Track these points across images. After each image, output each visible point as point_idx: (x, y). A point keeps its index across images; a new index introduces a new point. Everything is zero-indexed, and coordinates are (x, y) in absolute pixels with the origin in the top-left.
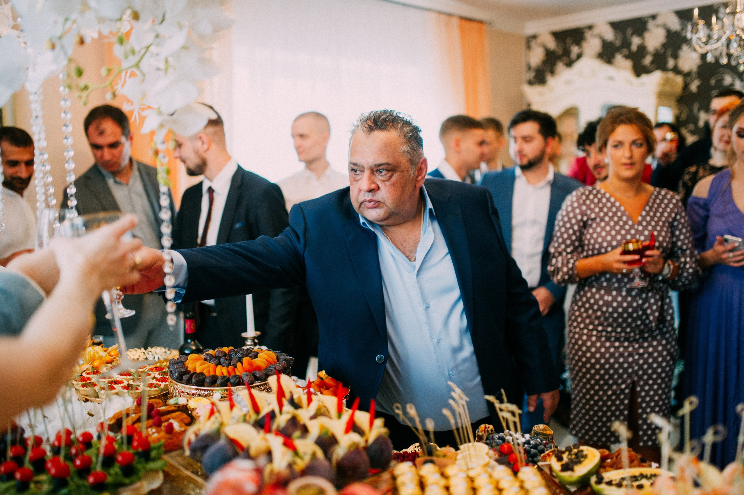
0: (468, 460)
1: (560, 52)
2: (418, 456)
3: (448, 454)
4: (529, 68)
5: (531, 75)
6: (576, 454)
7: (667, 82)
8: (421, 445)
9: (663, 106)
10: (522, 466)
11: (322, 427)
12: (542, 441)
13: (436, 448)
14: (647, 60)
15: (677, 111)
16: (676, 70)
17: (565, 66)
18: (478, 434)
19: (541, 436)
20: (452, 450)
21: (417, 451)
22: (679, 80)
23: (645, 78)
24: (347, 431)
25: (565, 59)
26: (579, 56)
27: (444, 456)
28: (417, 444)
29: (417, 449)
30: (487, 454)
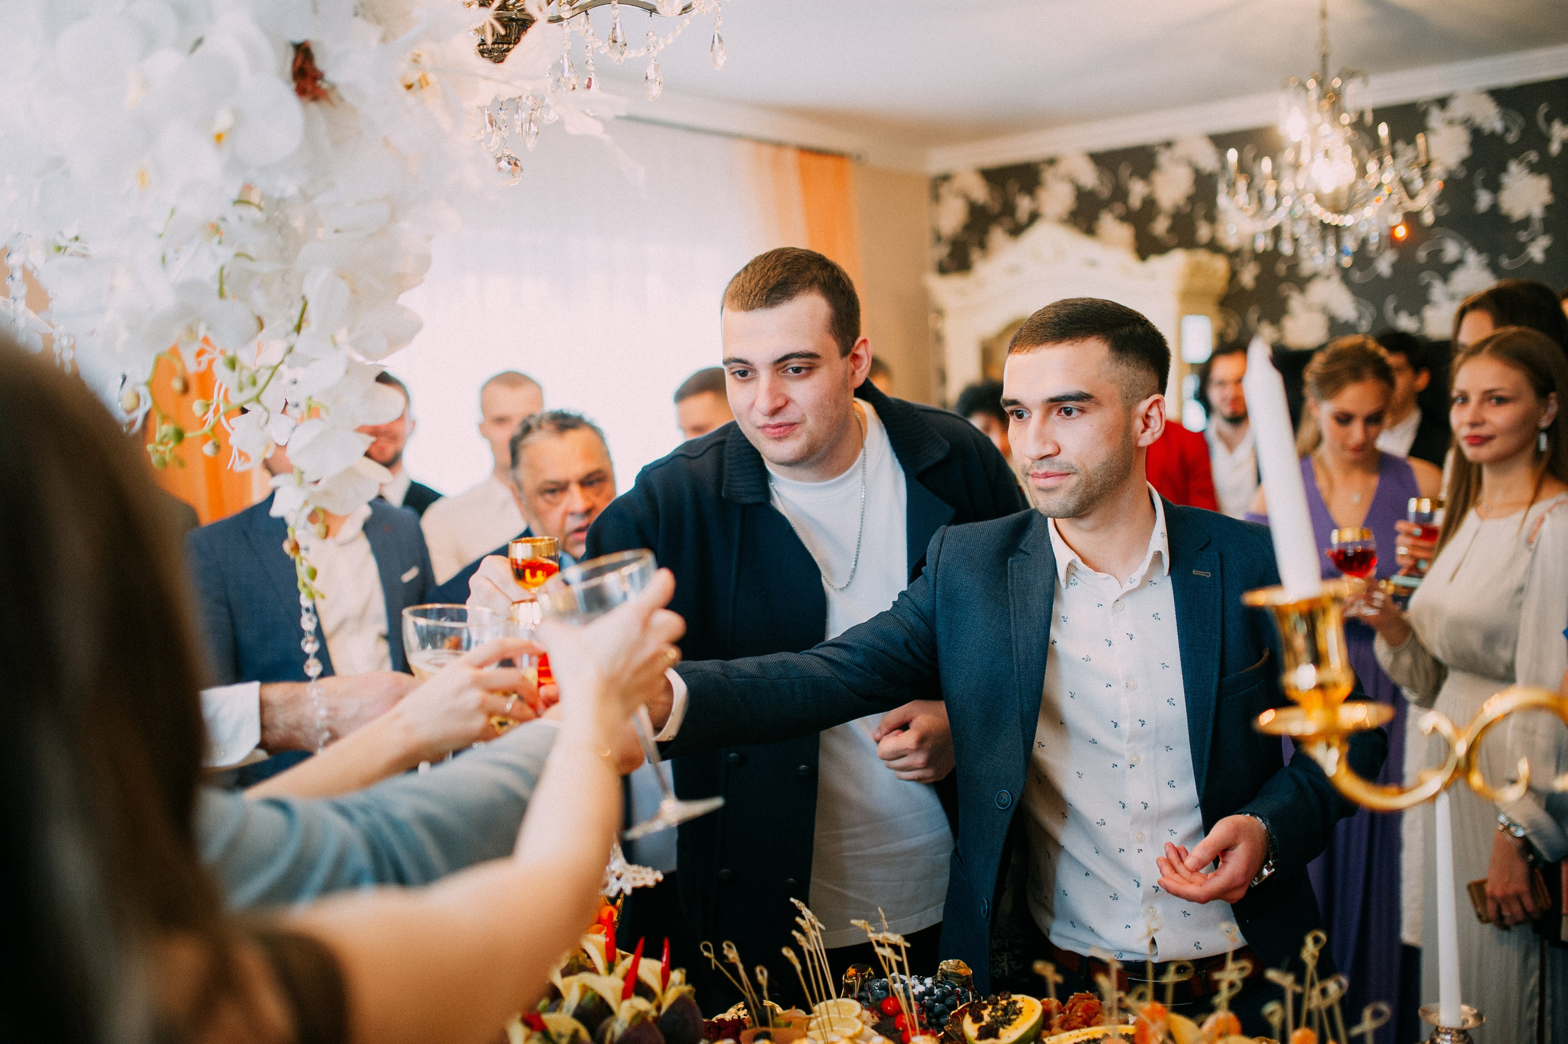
0: (828, 1029)
1: (996, 208)
2: (745, 1028)
3: (794, 1021)
4: (938, 238)
5: (943, 251)
6: (1005, 1009)
7: (1196, 270)
8: (747, 1006)
9: (1192, 313)
10: (915, 1035)
11: (585, 989)
12: (954, 987)
13: (773, 1010)
14: (1161, 226)
15: (1220, 323)
16: (1214, 247)
17: (1007, 236)
18: (847, 981)
19: (954, 979)
20: (802, 1013)
21: (742, 1017)
22: (1220, 265)
23: (1157, 263)
24: (626, 995)
25: (1007, 221)
26: (1034, 217)
27: (788, 1024)
28: (741, 1005)
29: (742, 1013)
30: (859, 1017)
